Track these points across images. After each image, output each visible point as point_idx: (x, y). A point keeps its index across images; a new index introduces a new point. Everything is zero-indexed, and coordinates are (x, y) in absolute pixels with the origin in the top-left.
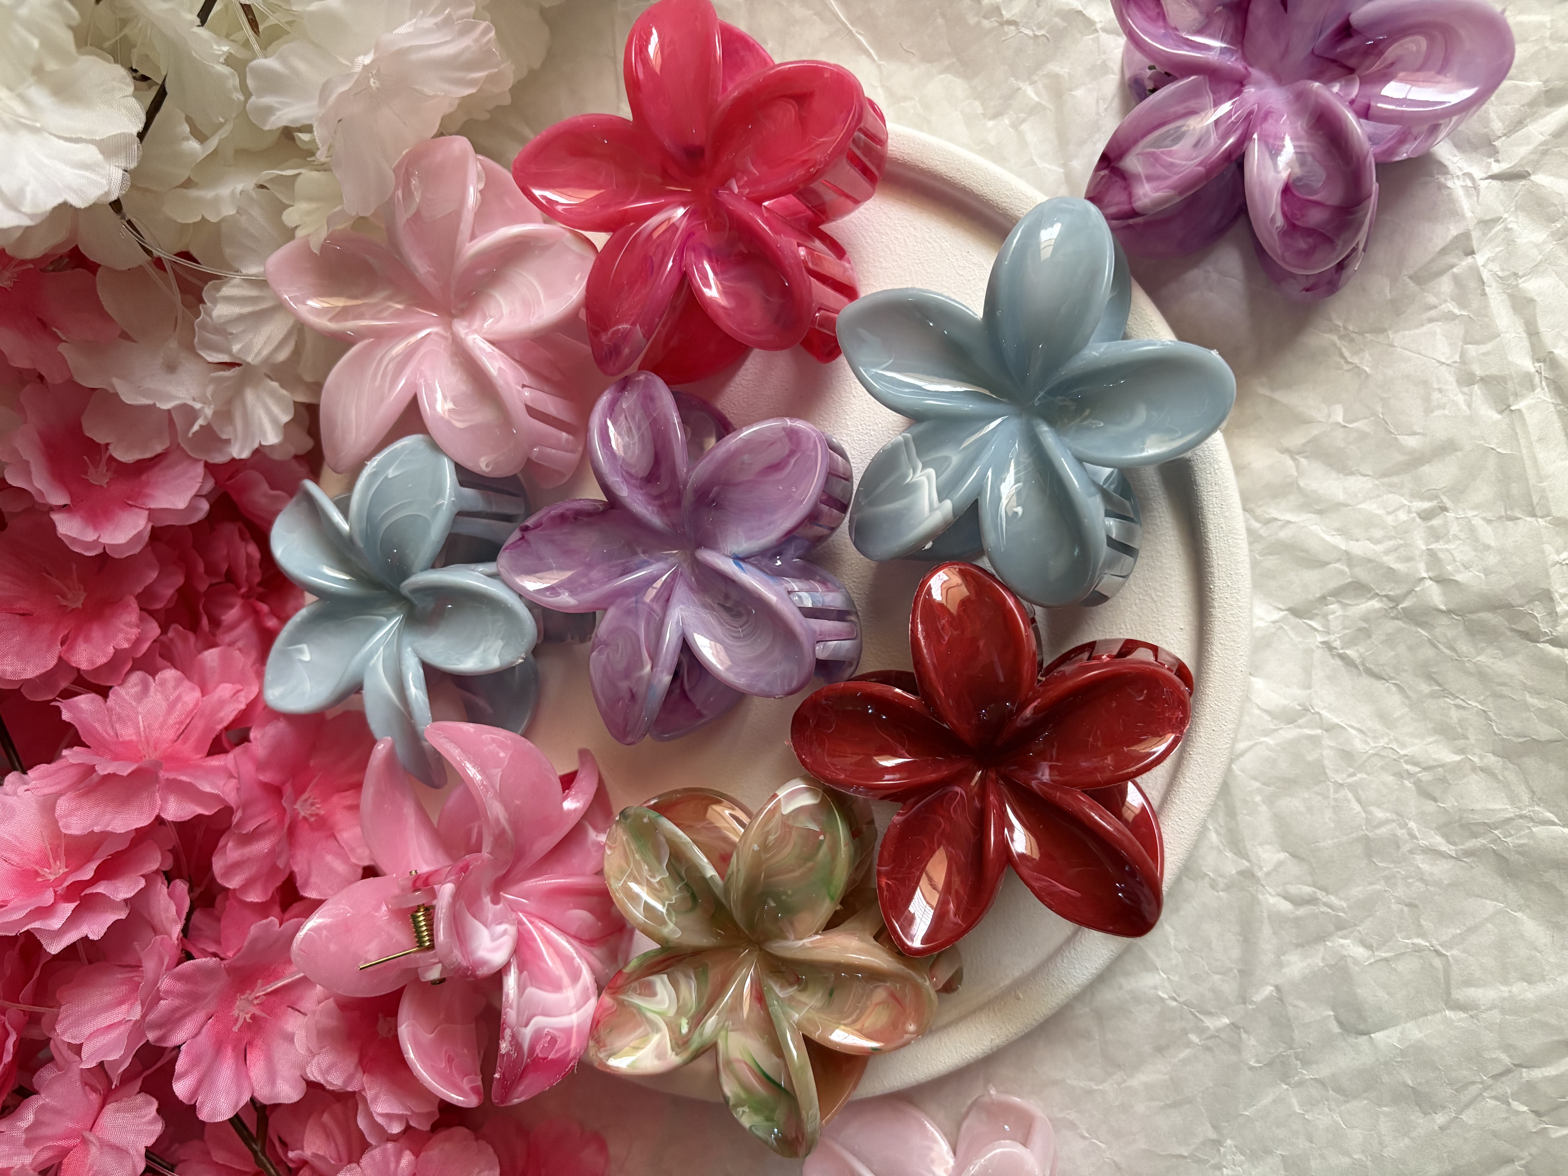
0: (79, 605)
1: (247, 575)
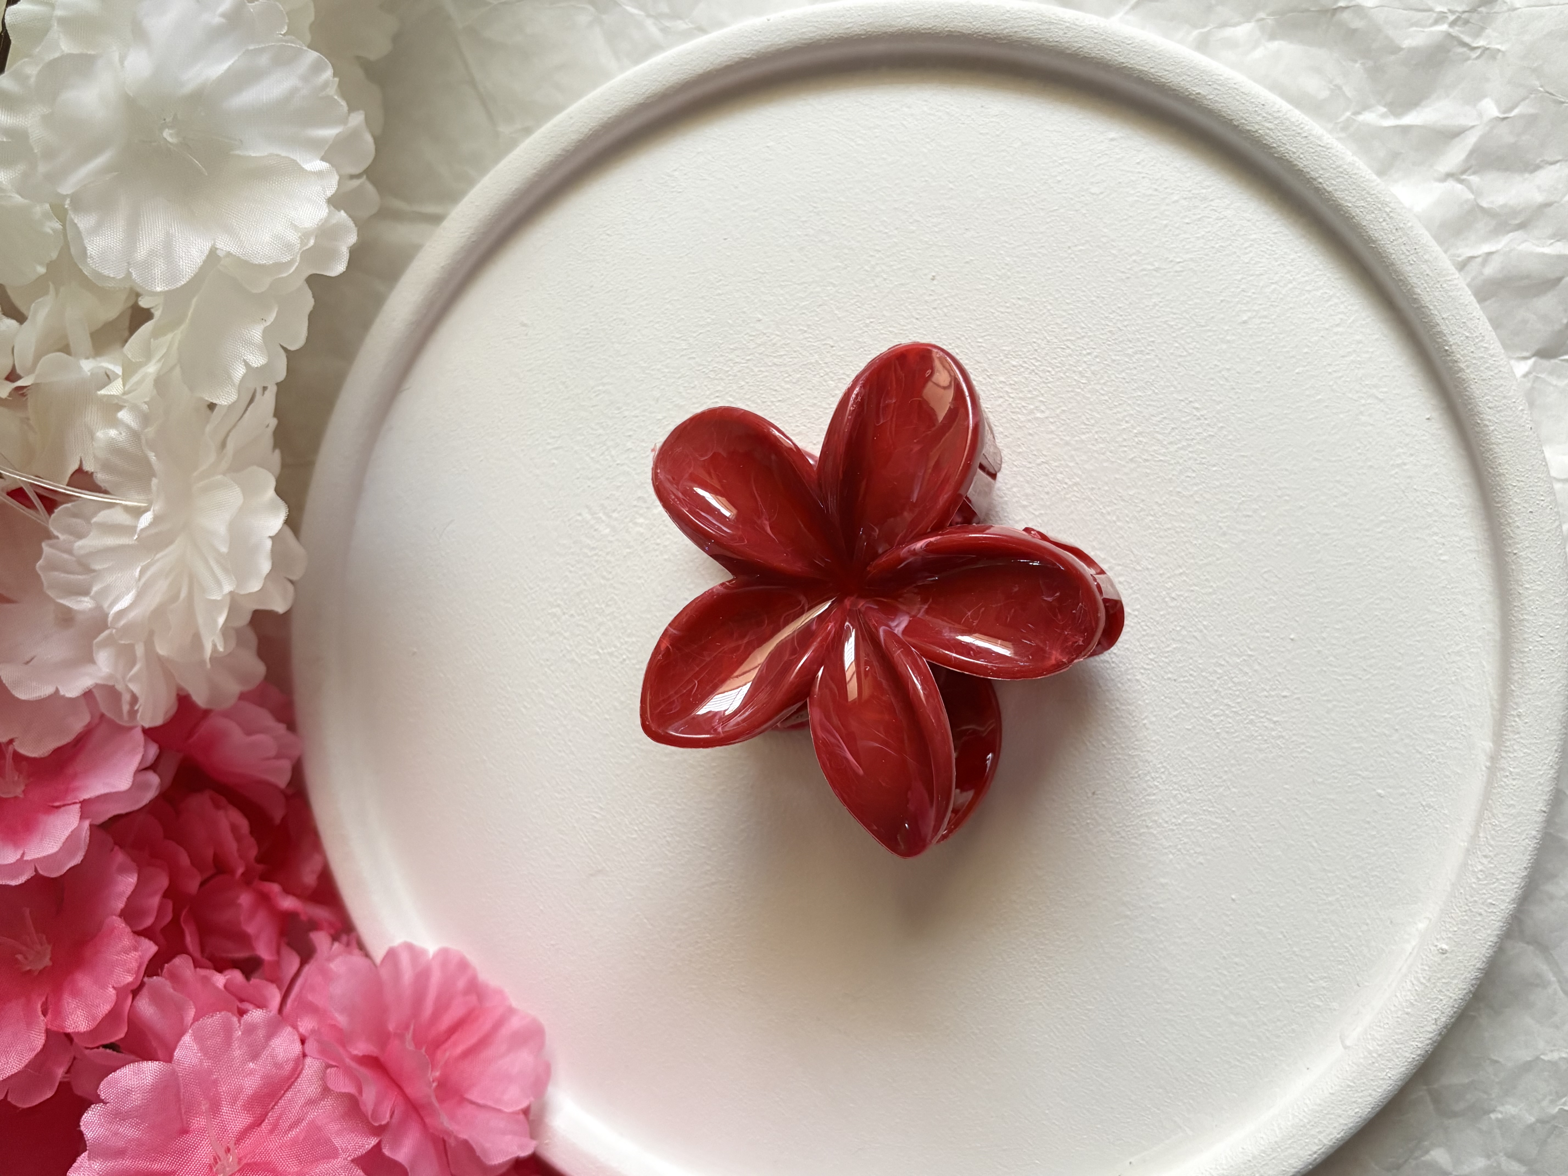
0: (47, 962)
1: (239, 850)
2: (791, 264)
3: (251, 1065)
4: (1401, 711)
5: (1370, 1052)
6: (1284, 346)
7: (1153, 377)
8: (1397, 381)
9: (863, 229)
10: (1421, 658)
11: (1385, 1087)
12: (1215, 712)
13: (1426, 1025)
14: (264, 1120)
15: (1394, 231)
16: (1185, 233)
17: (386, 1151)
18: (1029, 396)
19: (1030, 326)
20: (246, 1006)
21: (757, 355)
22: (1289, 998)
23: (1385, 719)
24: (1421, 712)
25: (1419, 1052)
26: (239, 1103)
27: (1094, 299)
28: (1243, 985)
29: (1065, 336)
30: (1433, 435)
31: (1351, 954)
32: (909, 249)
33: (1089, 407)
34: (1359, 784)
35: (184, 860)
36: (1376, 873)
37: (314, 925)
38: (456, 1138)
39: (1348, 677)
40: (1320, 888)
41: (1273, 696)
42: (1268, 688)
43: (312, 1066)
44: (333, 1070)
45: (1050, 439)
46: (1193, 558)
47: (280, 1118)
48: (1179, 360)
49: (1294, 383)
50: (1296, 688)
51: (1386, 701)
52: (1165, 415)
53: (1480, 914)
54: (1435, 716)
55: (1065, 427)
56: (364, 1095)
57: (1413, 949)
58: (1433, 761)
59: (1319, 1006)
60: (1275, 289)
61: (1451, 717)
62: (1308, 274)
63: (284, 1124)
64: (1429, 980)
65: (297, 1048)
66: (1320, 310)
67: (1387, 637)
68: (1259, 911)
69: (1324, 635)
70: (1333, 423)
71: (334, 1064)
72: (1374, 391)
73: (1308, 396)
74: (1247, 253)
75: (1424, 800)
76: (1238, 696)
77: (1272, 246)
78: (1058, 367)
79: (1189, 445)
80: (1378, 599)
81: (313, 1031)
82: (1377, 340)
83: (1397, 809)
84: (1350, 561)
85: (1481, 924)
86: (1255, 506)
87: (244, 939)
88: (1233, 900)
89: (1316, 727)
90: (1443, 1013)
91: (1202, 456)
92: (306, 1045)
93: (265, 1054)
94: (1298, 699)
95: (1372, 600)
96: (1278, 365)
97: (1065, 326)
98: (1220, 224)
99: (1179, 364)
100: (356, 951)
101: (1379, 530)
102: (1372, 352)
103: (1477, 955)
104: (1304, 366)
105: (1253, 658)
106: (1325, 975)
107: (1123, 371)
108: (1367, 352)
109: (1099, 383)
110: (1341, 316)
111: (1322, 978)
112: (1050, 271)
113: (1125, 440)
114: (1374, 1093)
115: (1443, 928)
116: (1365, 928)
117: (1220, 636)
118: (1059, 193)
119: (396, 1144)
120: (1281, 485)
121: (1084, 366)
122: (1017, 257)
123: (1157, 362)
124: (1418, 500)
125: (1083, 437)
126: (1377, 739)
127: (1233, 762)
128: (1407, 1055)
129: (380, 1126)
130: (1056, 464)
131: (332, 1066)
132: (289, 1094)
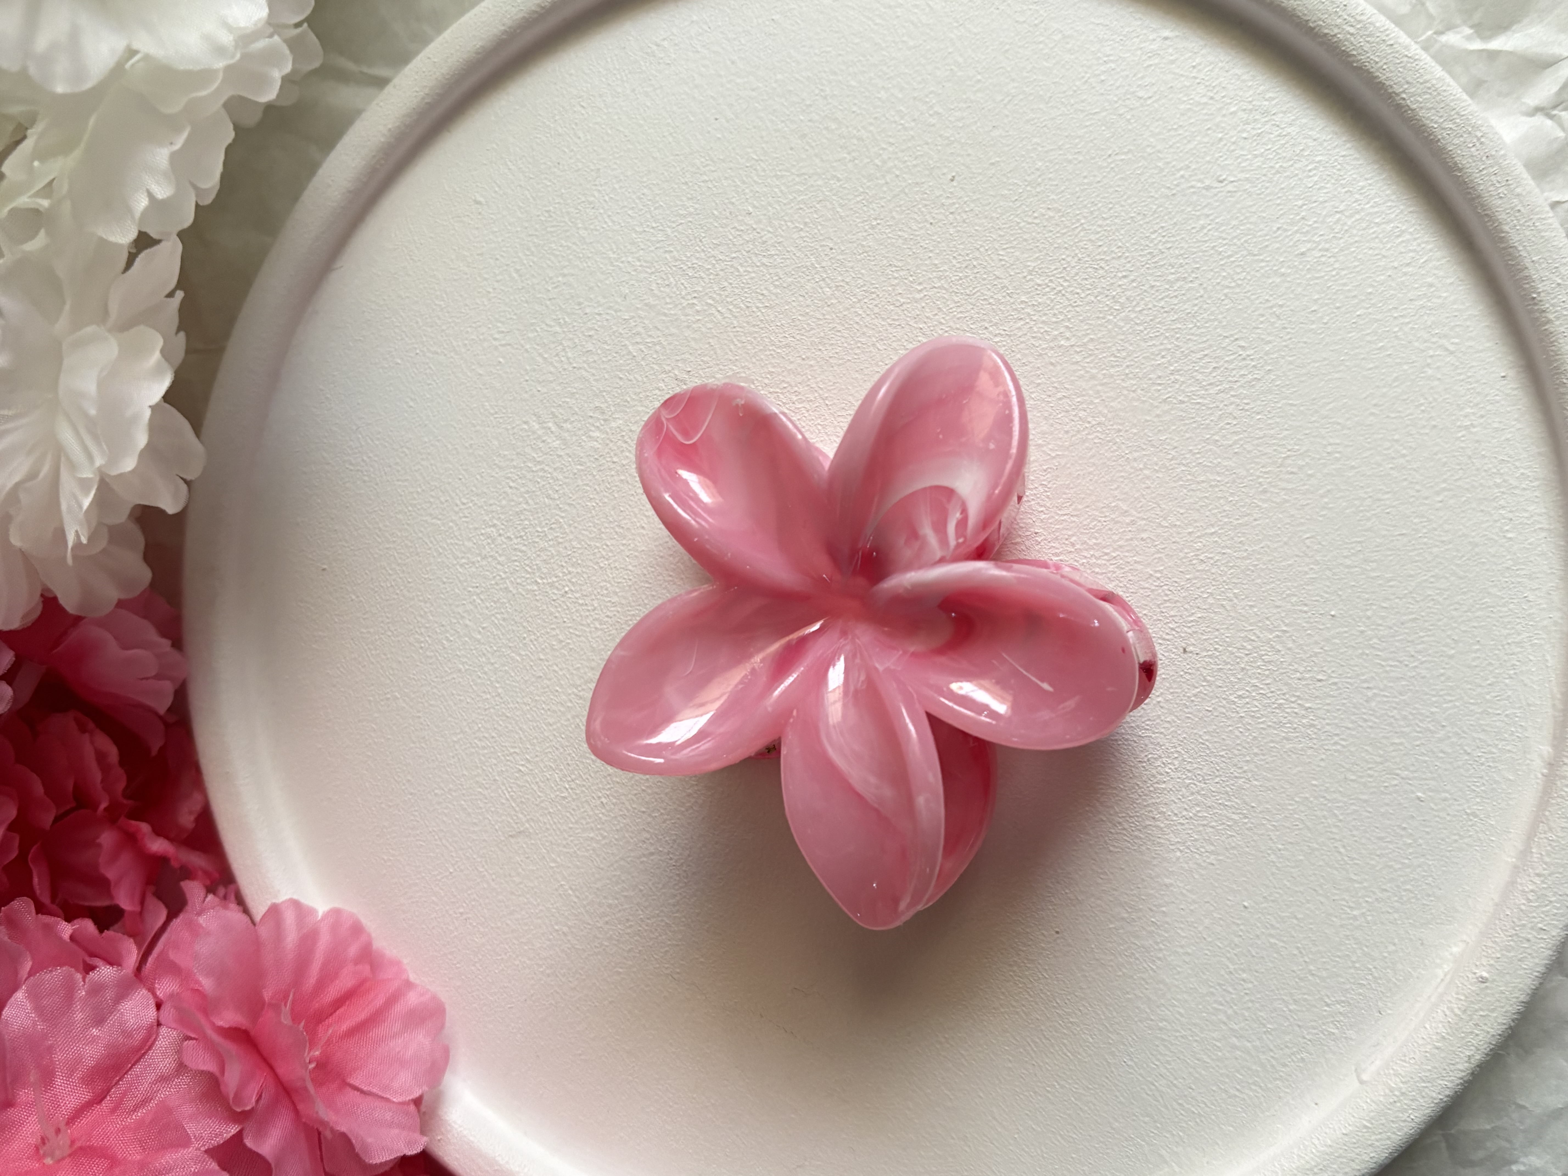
1: (102, 781)
2: (790, 152)
3: (95, 1031)
4: (1449, 705)
5: (1392, 1090)
6: (1345, 284)
7: (1196, 308)
8: (1471, 331)
9: (876, 118)
10: (1477, 647)
11: (1406, 1130)
12: (1240, 693)
13: (1457, 1063)
14: (105, 1097)
15: (1484, 158)
16: (1242, 149)
17: (249, 1142)
18: (1054, 320)
19: (1060, 241)
20: (96, 961)
21: (744, 253)
22: (1300, 1023)
23: (1432, 713)
24: (1472, 707)
25: (1447, 1093)
26: (78, 1074)
27: (1133, 215)
28: (1250, 1005)
29: (1099, 254)
30: (1507, 395)
31: (1374, 977)
32: (927, 144)
33: (1123, 337)
34: (1396, 785)
35: (39, 789)
36: (1408, 887)
37: (188, 873)
38: (332, 1130)
39: (1393, 664)
40: (1344, 899)
41: (1306, 679)
42: (1302, 669)
43: (167, 1037)
44: (191, 1042)
45: (1075, 371)
46: (1227, 516)
47: (124, 1094)
48: (1226, 291)
49: (1354, 326)
50: (1333, 672)
51: (1434, 693)
52: (1206, 352)
53: (1528, 940)
54: (1488, 714)
55: (1092, 358)
56: (226, 1074)
57: (1445, 975)
58: (1482, 764)
59: (1333, 1034)
60: (1339, 220)
61: (1507, 716)
62: (1377, 205)
63: (130, 1103)
64: (1465, 1011)
65: (152, 1013)
66: (1389, 246)
67: (1440, 620)
68: (1274, 923)
69: (1369, 613)
70: (1395, 375)
71: (193, 1036)
72: (1444, 342)
73: (1368, 342)
74: (1311, 177)
75: (1469, 808)
76: (1267, 676)
77: (1339, 170)
78: (1089, 289)
79: (1231, 388)
80: (1432, 576)
81: (172, 996)
82: (1452, 283)
83: (1438, 816)
84: (1404, 532)
85: (1529, 951)
86: (1300, 463)
87: (103, 885)
88: (1245, 907)
89: (1353, 718)
90: (1478, 1050)
91: (1245, 401)
92: (162, 1011)
93: (112, 1019)
94: (1335, 684)
95: (1425, 578)
96: (1338, 305)
97: (1100, 243)
98: (1283, 142)
99: (1226, 295)
100: (233, 906)
101: (1439, 499)
102: (1446, 298)
103: (1521, 985)
104: (1367, 308)
105: (1288, 635)
106: (1343, 999)
107: (1162, 299)
108: (1440, 297)
109: (1133, 311)
110: (1411, 254)
111: (1339, 1002)
112: (1086, 181)
113: (1160, 377)
114: (1393, 1136)
115: (1484, 953)
116: (1391, 948)
117: (1251, 606)
118: (1102, 94)
119: (261, 1133)
120: (1332, 441)
121: (1119, 290)
122: (1051, 161)
123: (1202, 292)
124: (1486, 468)
125: (1112, 371)
126: (1420, 735)
127: (1256, 750)
128: (1434, 1095)
129: (243, 1112)
130: (1079, 400)
131: (191, 1039)
132: (138, 1068)
